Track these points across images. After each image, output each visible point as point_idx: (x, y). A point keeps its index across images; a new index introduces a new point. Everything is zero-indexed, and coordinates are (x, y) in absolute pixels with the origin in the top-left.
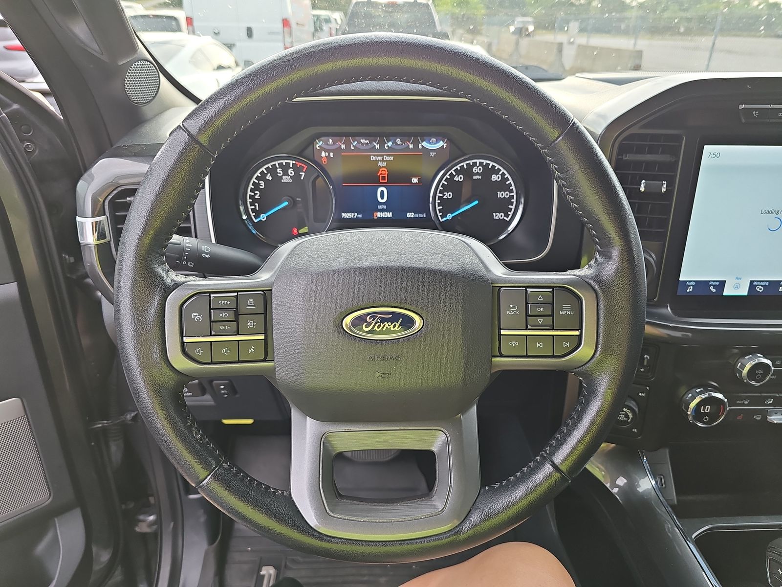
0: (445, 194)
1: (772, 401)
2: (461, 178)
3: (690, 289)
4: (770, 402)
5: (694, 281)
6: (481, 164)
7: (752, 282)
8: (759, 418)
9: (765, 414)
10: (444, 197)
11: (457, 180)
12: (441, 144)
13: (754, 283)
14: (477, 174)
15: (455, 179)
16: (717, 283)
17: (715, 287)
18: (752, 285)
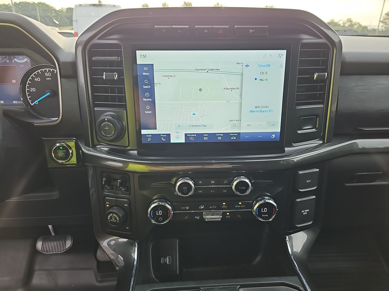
0: (31, 89)
1: (203, 207)
2: (39, 79)
3: (149, 140)
4: (202, 208)
5: (150, 134)
6: (49, 71)
7: (186, 135)
8: (198, 218)
9: (201, 215)
10: (31, 91)
11: (37, 80)
12: (26, 60)
13: (188, 135)
14: (48, 77)
15: (35, 80)
16: (165, 136)
17: (164, 137)
18: (187, 136)
